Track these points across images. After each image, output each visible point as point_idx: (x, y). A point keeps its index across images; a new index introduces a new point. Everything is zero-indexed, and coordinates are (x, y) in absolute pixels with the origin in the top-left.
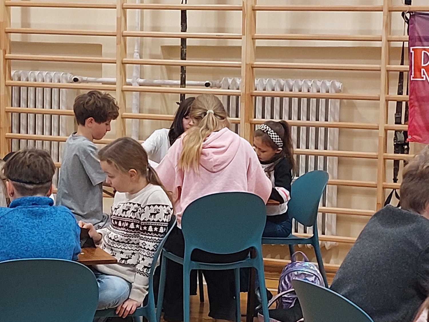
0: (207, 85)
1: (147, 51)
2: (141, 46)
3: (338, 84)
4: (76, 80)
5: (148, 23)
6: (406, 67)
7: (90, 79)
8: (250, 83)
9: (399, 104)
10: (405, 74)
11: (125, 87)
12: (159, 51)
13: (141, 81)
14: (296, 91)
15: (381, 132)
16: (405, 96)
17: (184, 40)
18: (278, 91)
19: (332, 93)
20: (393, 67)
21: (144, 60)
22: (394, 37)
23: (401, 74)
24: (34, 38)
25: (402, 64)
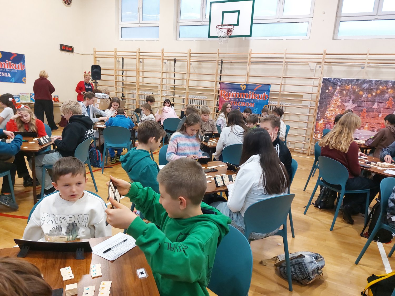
0: (179, 96)
1: (167, 88)
2: (166, 87)
3: (206, 97)
4: (153, 94)
5: (168, 82)
6: (219, 94)
7: (156, 94)
8: (188, 96)
9: (217, 102)
10: (219, 95)
11: (162, 96)
12: (170, 88)
13: (166, 95)
14: (197, 98)
15: (213, 108)
16: (219, 100)
17: (174, 86)
18: (194, 98)
19: (205, 99)
20: (216, 94)
21: (167, 90)
22: (217, 87)
23: (218, 95)
24: (145, 85)
25: (218, 93)
